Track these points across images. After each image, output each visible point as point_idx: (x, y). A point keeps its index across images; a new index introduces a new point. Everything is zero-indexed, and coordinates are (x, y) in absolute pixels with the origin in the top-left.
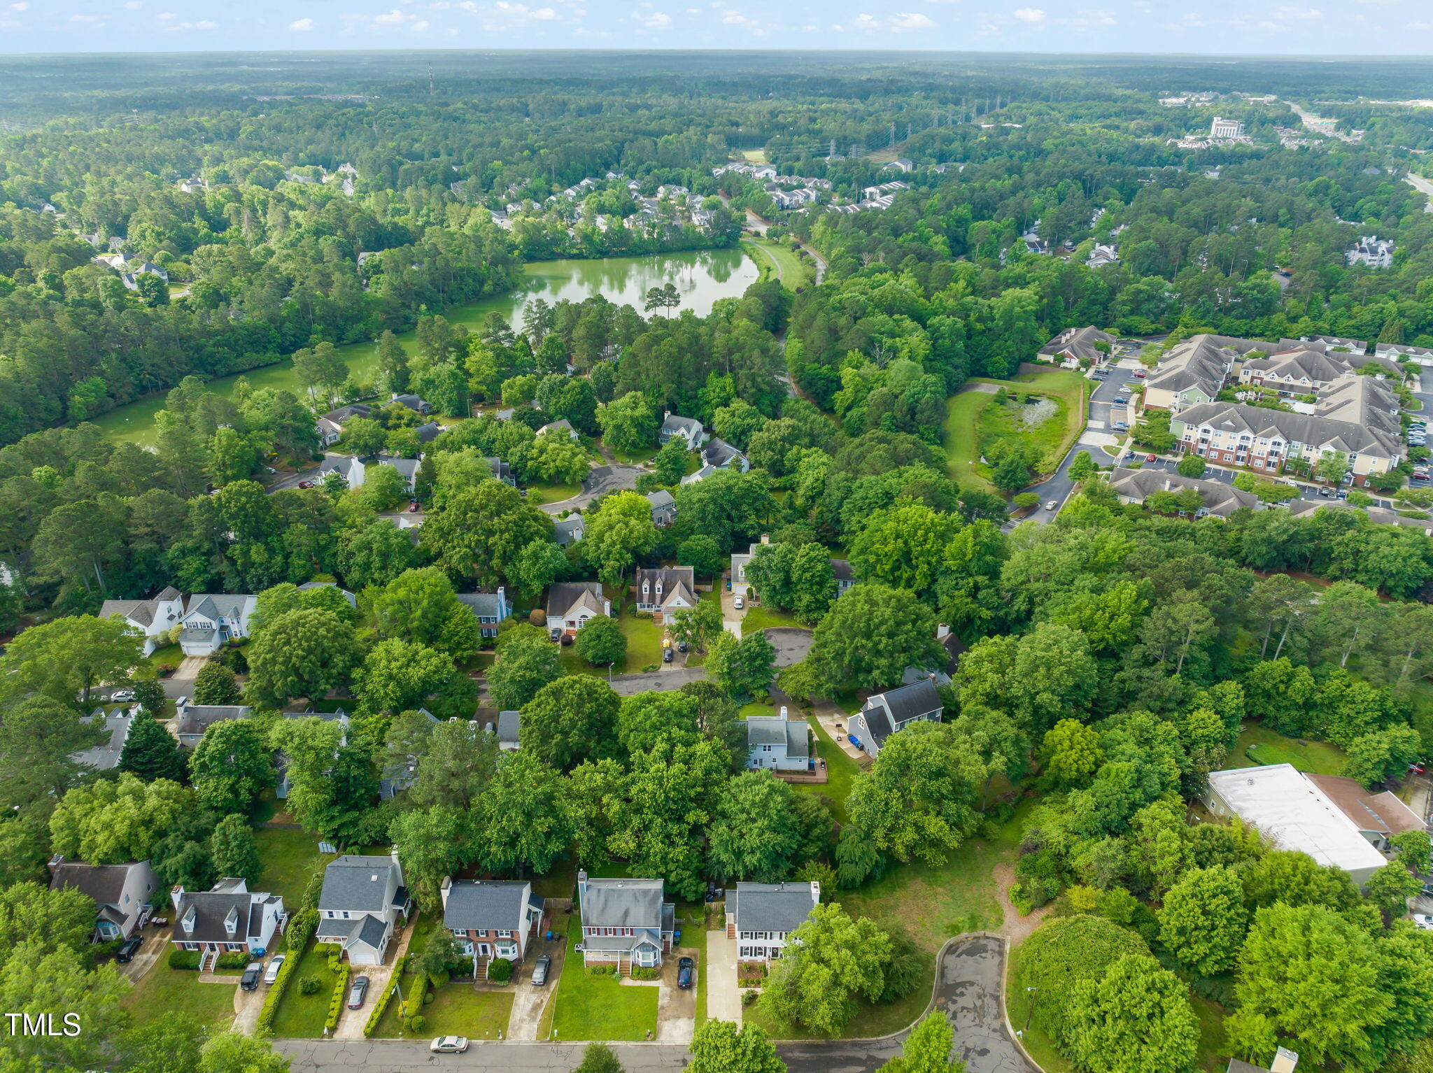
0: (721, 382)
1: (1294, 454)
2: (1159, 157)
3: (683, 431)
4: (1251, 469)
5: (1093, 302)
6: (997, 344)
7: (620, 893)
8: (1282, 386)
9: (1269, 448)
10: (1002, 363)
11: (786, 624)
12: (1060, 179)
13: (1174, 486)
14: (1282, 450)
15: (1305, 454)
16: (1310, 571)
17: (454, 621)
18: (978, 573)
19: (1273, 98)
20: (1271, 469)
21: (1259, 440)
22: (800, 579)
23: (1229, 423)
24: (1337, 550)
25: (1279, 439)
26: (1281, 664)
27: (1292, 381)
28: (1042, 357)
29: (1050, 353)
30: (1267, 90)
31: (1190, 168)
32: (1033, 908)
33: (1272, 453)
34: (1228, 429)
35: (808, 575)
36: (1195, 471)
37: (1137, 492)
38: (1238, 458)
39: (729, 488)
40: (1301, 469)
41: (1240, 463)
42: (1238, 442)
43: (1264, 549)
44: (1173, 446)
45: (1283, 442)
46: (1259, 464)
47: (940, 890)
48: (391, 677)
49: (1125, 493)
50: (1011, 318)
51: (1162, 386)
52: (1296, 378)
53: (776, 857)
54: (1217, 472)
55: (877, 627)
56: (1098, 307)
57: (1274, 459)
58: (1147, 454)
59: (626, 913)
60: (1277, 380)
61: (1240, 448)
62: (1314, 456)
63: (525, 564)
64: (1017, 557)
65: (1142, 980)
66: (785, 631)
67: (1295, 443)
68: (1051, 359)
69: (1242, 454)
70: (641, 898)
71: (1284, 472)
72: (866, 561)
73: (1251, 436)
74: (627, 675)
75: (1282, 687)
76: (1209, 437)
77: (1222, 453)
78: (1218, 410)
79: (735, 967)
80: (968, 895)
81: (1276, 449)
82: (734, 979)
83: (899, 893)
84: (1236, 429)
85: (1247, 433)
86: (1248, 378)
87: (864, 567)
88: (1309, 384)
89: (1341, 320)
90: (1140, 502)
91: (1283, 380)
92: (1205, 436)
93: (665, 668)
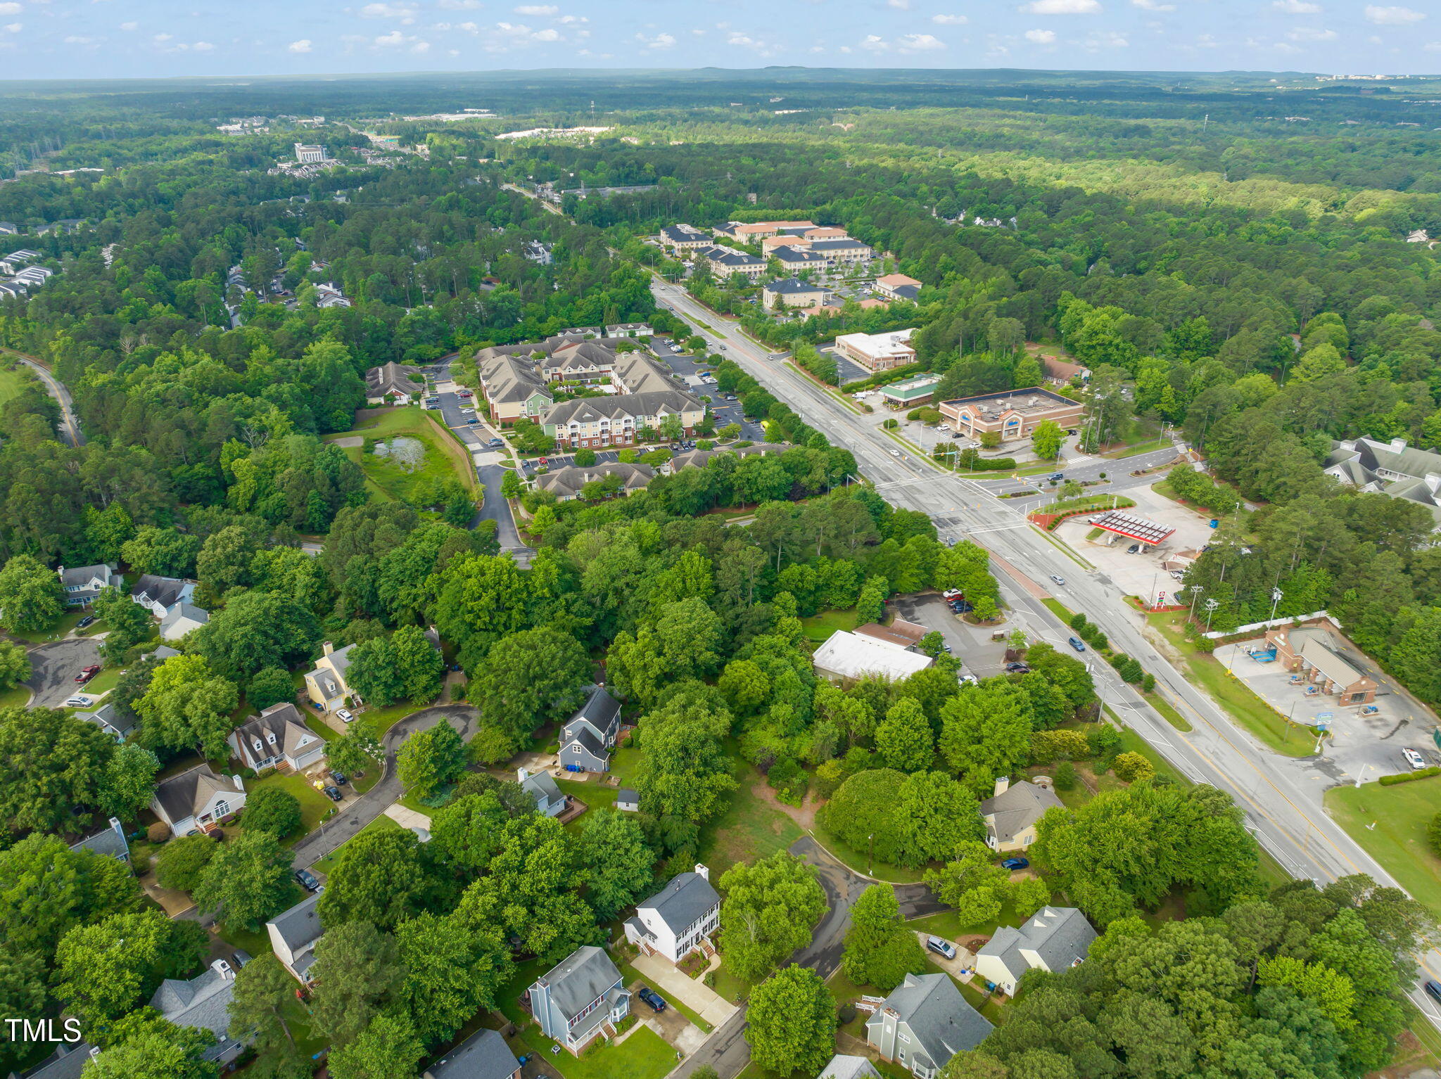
0: (109, 513)
1: (640, 426)
2: (282, 189)
3: (95, 581)
4: (616, 446)
5: (377, 340)
6: (330, 400)
7: (575, 974)
8: (579, 376)
9: (623, 426)
10: (344, 416)
11: (408, 712)
12: (224, 225)
13: (591, 476)
14: (632, 425)
15: (648, 423)
16: (719, 505)
17: (108, 878)
18: (565, 592)
19: (322, 119)
20: (629, 442)
21: (615, 422)
22: (412, 665)
23: (587, 415)
24: (737, 484)
25: (628, 417)
26: (794, 568)
27: (585, 370)
28: (374, 401)
29: (378, 395)
30: (310, 113)
31: (318, 197)
32: (802, 800)
33: (626, 430)
34: (588, 420)
35: (418, 657)
36: (588, 461)
37: (568, 490)
38: (603, 441)
39: (266, 612)
40: (649, 435)
41: (606, 444)
42: (600, 428)
43: (695, 500)
44: (553, 446)
45: (632, 418)
46: (619, 440)
47: (738, 827)
48: (119, 966)
49: (561, 494)
50: (335, 370)
51: (508, 399)
52: (587, 367)
53: (656, 868)
54: (603, 455)
55: (549, 664)
56: (383, 344)
57: (629, 434)
58: (537, 459)
59: (592, 986)
60: (573, 372)
61: (603, 432)
62: (655, 423)
63: (124, 780)
64: (592, 567)
65: (929, 784)
66: (412, 719)
67: (639, 417)
68: (382, 400)
69: (606, 436)
70: (593, 966)
71: (639, 442)
72: (463, 622)
73: (608, 420)
74: (313, 832)
75: (800, 585)
76: (578, 430)
77: (590, 440)
78: (574, 407)
79: (676, 970)
80: (757, 818)
81: (628, 425)
82: (686, 978)
83: (717, 847)
84: (595, 419)
85: (604, 419)
86: (550, 376)
87: (463, 628)
88: (596, 370)
89: (573, 313)
90: (573, 497)
91: (578, 371)
92: (574, 431)
93: (343, 807)
